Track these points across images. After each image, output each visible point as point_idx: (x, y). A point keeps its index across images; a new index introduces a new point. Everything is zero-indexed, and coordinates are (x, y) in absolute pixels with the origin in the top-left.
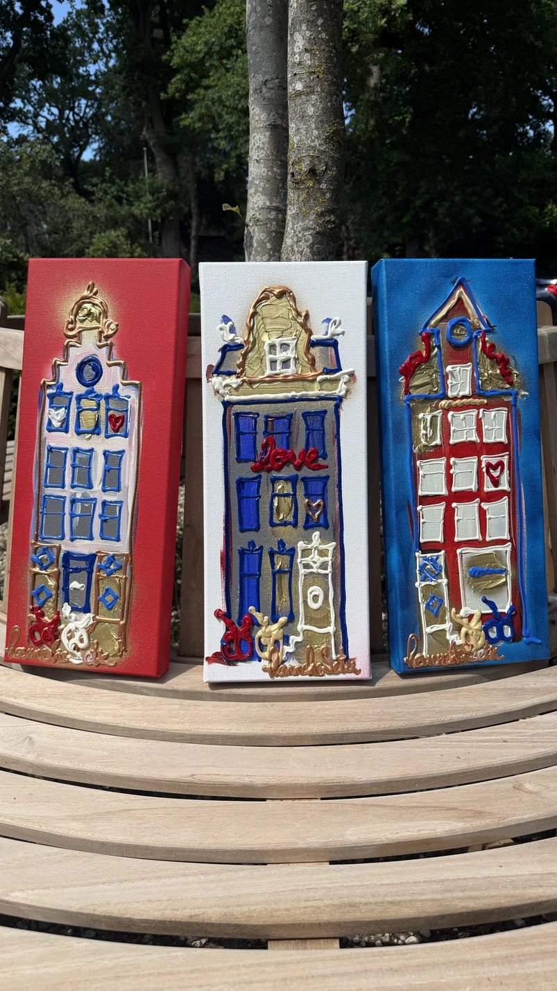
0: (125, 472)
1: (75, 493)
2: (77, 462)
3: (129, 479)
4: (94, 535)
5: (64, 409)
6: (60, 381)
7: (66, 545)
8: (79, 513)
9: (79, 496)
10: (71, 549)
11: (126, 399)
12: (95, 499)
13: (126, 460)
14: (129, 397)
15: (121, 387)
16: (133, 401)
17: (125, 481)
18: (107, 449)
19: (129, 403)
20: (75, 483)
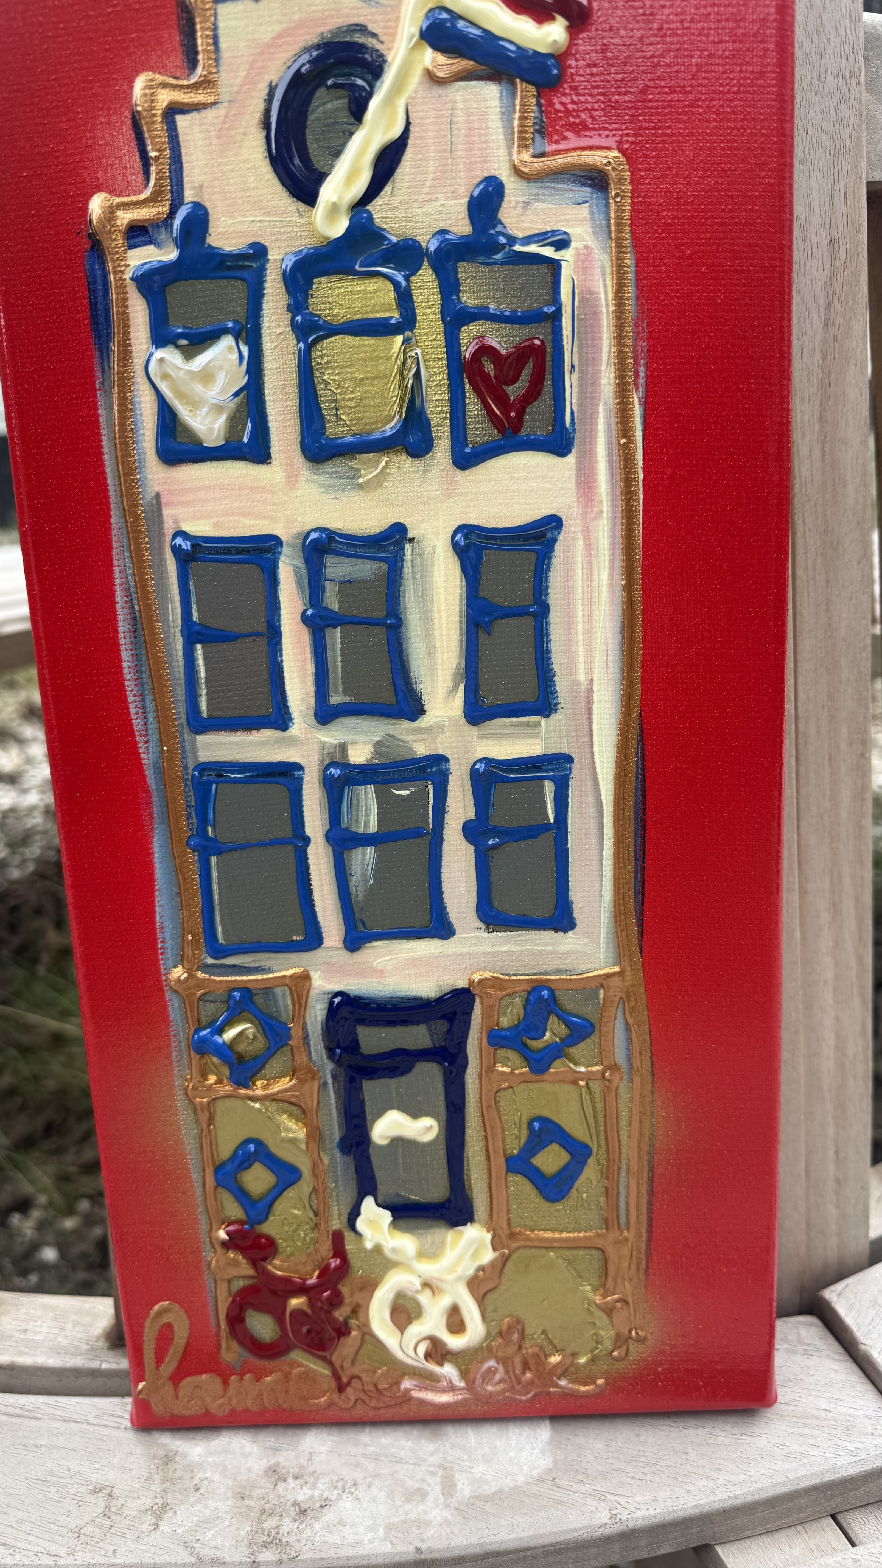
0: (569, 628)
1: (343, 747)
2: (332, 600)
3: (589, 652)
4: (454, 914)
5: (227, 341)
6: (189, 195)
7: (331, 969)
8: (373, 827)
9: (359, 755)
10: (356, 985)
11: (548, 252)
12: (440, 759)
13: (569, 562)
14: (562, 244)
15: (514, 189)
16: (584, 262)
17: (571, 665)
18: (473, 520)
19: (566, 273)
20: (336, 699)
